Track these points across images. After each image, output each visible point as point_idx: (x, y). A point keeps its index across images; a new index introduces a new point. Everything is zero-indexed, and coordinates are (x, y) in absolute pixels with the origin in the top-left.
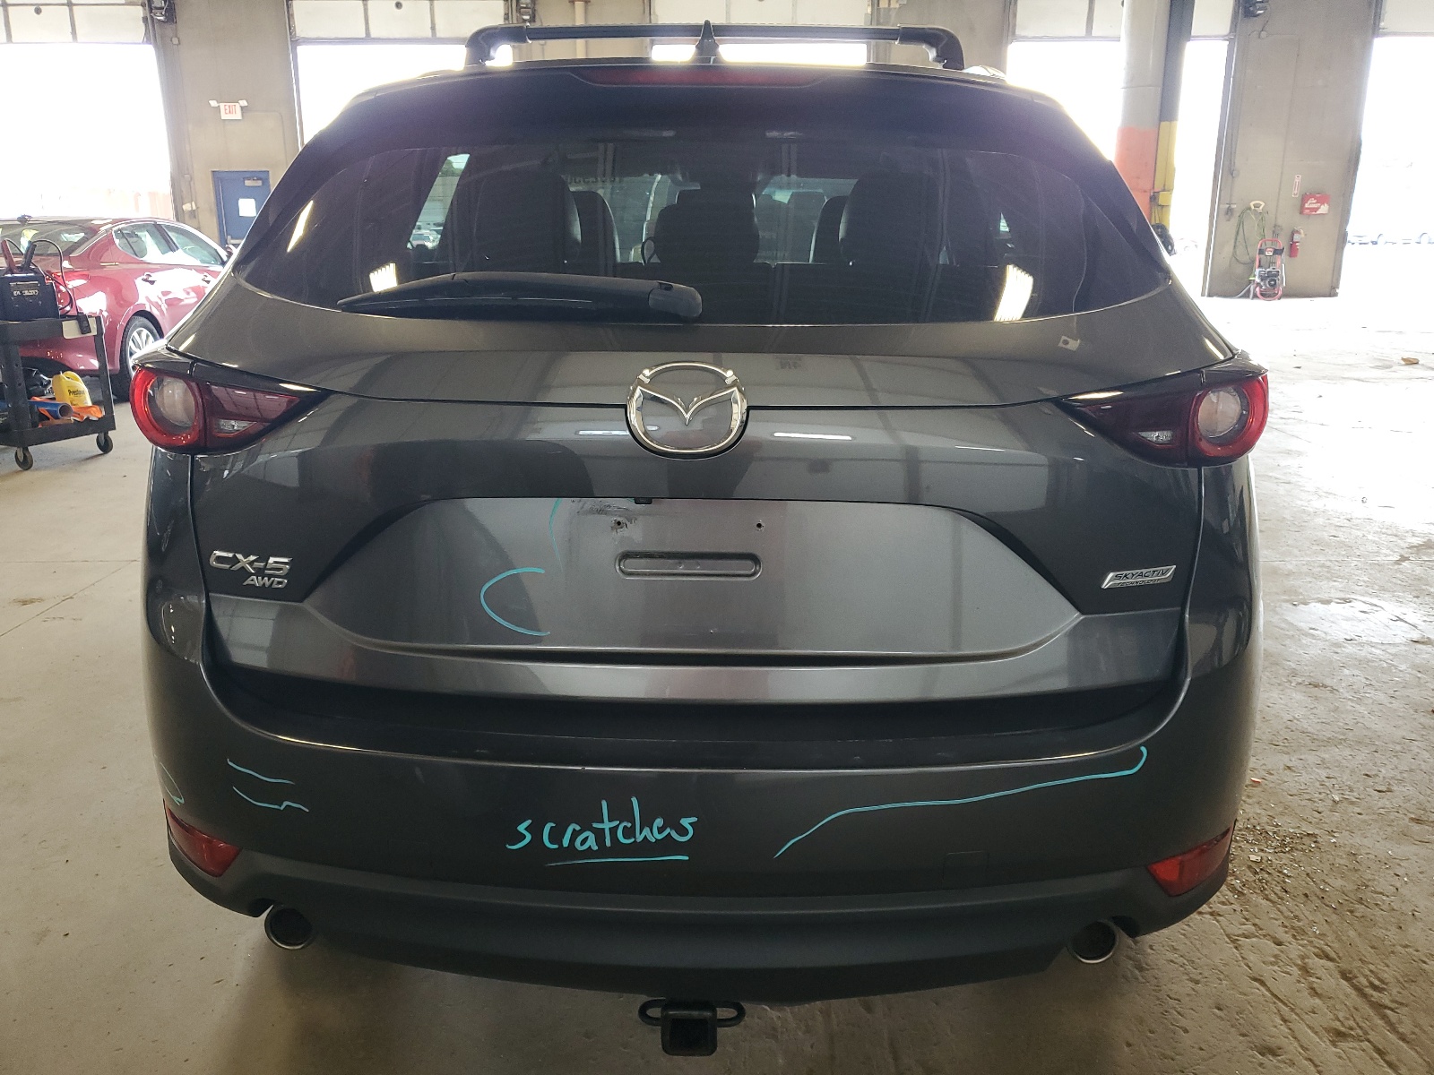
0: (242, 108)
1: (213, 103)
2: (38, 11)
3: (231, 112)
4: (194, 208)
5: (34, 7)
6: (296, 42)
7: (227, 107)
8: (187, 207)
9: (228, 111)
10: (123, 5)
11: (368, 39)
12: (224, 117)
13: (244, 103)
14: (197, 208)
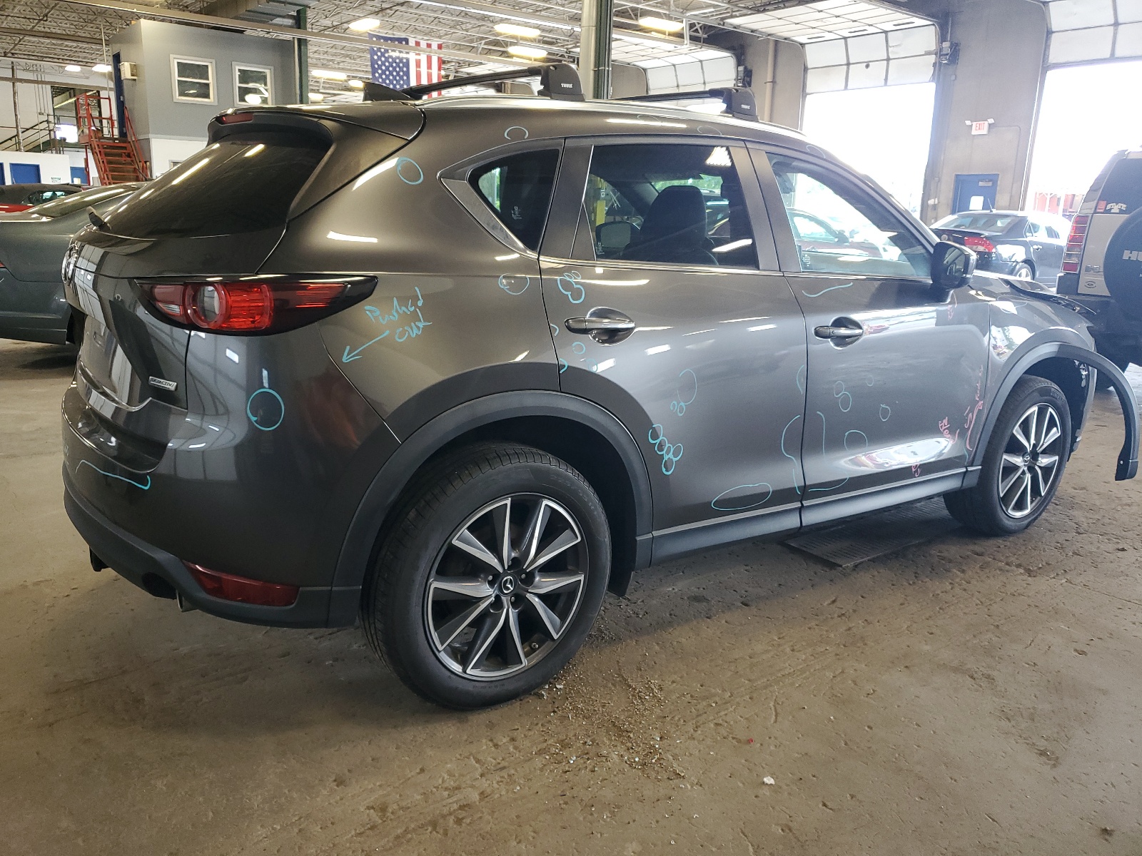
0: (990, 125)
1: (968, 123)
2: (867, 66)
3: (980, 128)
4: (936, 202)
5: (865, 64)
6: (1046, 67)
7: (978, 125)
8: (931, 202)
9: (977, 128)
10: (923, 55)
11: (1113, 58)
12: (974, 132)
13: (991, 121)
14: (939, 202)
